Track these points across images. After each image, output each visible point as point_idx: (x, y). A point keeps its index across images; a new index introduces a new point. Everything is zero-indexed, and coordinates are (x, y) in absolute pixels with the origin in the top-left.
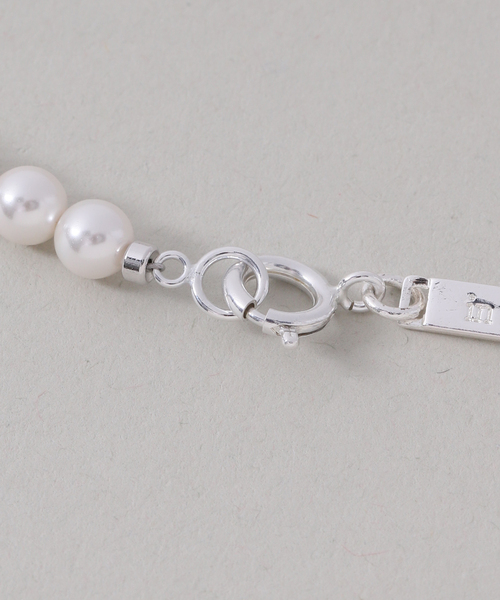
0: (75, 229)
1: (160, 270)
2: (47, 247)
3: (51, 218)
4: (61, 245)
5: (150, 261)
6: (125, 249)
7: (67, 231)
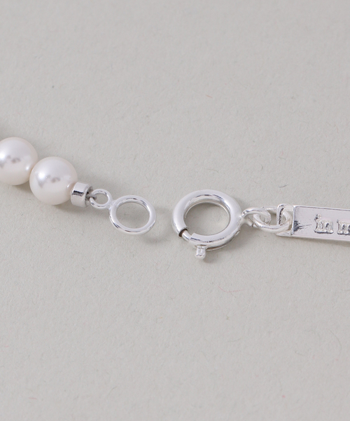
0: (42, 175)
1: (94, 198)
2: (25, 186)
3: (28, 168)
4: (34, 185)
5: (88, 193)
6: (73, 185)
7: (37, 175)
